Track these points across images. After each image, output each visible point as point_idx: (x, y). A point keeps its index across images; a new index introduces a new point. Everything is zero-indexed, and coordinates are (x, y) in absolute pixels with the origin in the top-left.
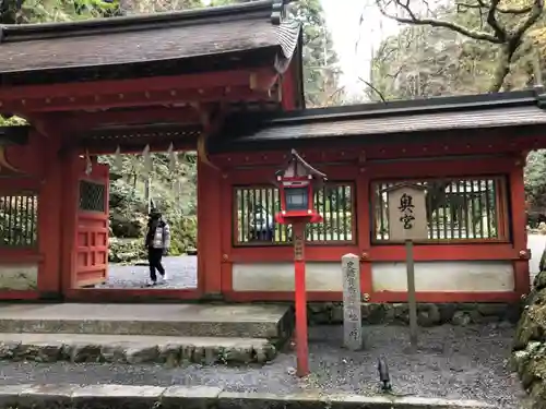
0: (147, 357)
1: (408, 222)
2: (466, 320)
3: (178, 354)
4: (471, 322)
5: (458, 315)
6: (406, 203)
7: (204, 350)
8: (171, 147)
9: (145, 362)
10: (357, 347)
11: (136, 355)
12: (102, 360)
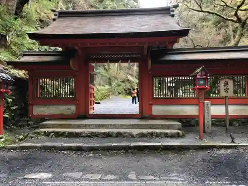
0: (140, 136)
1: (227, 90)
2: (238, 124)
3: (152, 134)
4: (239, 125)
5: (234, 123)
6: (226, 84)
7: (161, 133)
8: (129, 61)
9: (139, 137)
10: (210, 132)
11: (137, 134)
12: (124, 137)
